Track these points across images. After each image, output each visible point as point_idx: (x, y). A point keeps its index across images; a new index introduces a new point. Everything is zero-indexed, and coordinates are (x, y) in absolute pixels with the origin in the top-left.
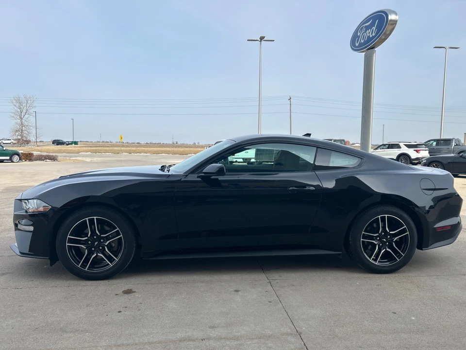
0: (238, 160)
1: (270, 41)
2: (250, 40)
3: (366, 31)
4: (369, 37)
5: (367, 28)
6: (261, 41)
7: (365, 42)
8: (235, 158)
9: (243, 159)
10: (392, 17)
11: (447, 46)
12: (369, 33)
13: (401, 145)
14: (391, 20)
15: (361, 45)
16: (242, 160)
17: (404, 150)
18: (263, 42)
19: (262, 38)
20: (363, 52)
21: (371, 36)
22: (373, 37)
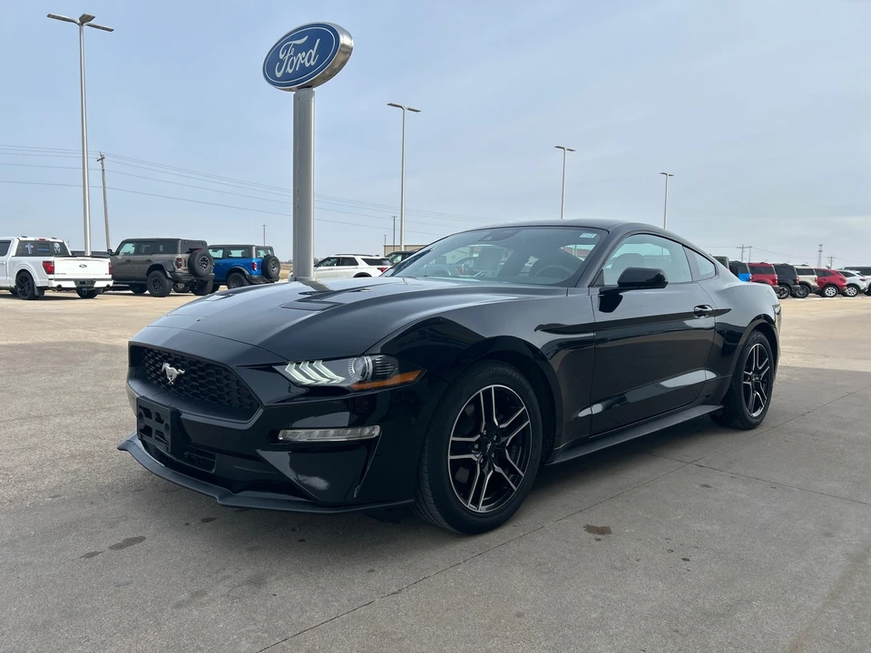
0: (65, 284)
1: (104, 29)
2: (54, 17)
3: (296, 54)
4: (302, 65)
5: (299, 49)
6: (81, 24)
7: (295, 74)
8: (57, 280)
9: (76, 281)
10: (344, 40)
11: (406, 106)
12: (303, 59)
13: (358, 259)
14: (343, 46)
15: (286, 76)
16: (72, 285)
17: (363, 267)
18: (85, 27)
19: (85, 19)
20: (291, 90)
21: (307, 65)
22: (311, 68)
